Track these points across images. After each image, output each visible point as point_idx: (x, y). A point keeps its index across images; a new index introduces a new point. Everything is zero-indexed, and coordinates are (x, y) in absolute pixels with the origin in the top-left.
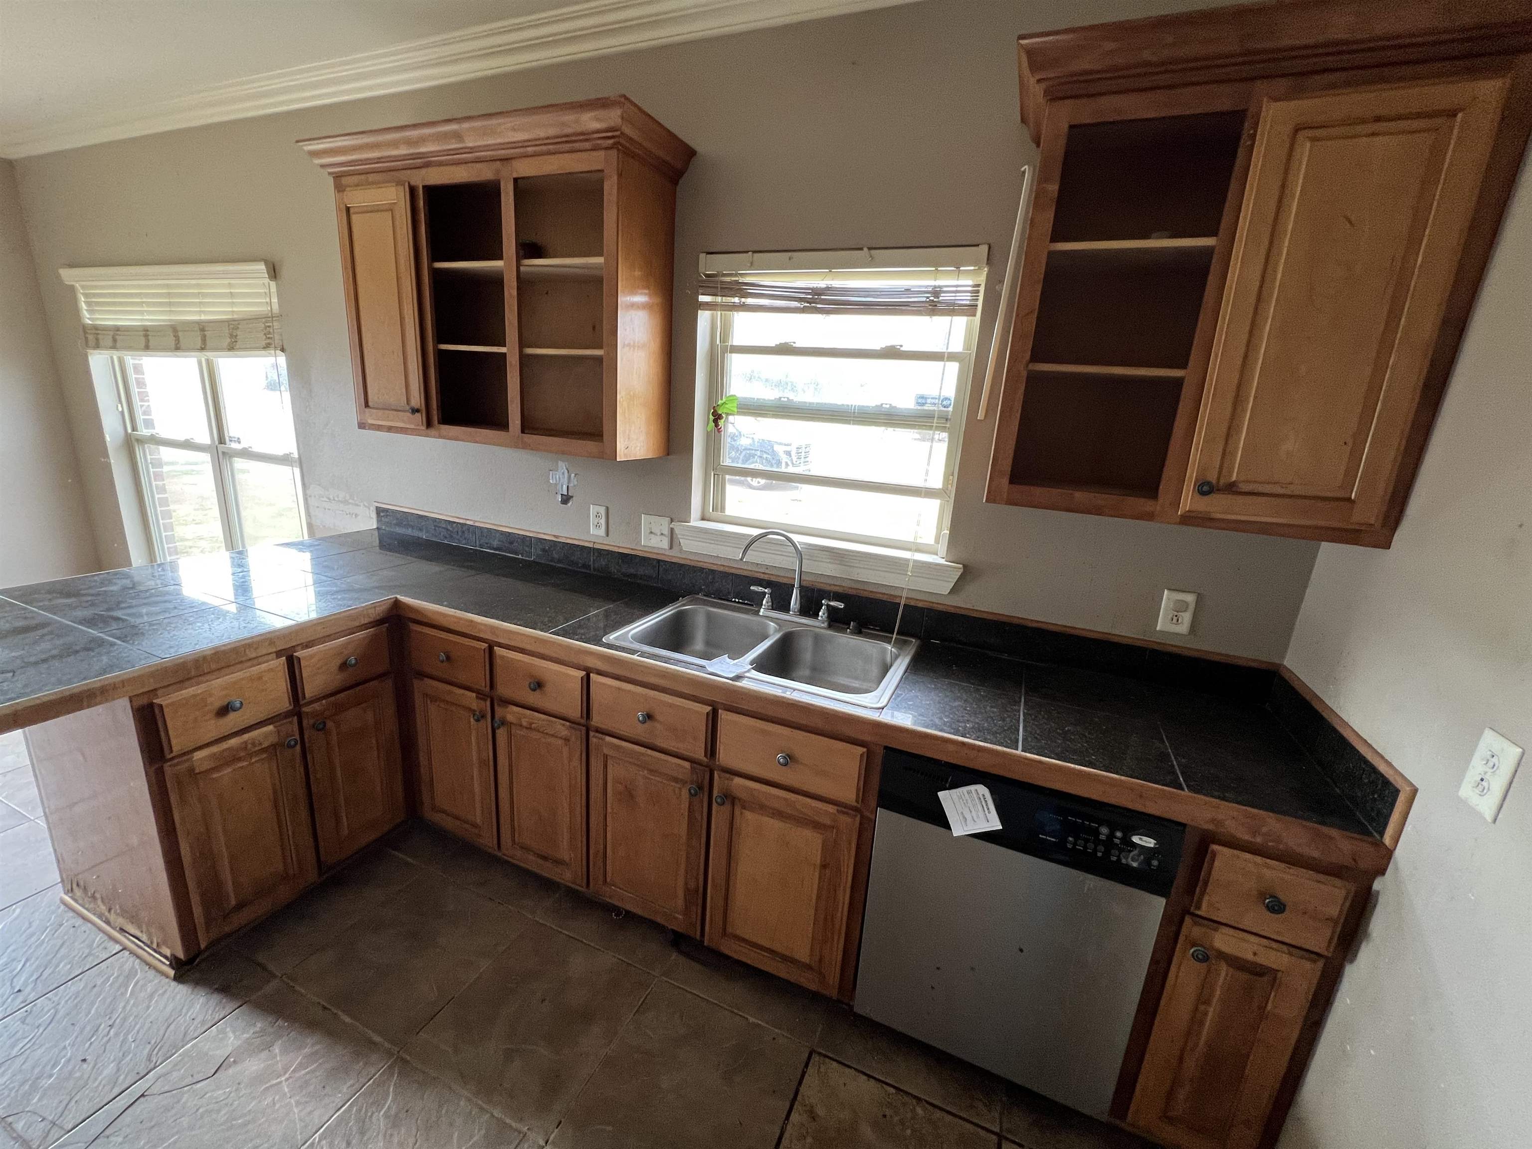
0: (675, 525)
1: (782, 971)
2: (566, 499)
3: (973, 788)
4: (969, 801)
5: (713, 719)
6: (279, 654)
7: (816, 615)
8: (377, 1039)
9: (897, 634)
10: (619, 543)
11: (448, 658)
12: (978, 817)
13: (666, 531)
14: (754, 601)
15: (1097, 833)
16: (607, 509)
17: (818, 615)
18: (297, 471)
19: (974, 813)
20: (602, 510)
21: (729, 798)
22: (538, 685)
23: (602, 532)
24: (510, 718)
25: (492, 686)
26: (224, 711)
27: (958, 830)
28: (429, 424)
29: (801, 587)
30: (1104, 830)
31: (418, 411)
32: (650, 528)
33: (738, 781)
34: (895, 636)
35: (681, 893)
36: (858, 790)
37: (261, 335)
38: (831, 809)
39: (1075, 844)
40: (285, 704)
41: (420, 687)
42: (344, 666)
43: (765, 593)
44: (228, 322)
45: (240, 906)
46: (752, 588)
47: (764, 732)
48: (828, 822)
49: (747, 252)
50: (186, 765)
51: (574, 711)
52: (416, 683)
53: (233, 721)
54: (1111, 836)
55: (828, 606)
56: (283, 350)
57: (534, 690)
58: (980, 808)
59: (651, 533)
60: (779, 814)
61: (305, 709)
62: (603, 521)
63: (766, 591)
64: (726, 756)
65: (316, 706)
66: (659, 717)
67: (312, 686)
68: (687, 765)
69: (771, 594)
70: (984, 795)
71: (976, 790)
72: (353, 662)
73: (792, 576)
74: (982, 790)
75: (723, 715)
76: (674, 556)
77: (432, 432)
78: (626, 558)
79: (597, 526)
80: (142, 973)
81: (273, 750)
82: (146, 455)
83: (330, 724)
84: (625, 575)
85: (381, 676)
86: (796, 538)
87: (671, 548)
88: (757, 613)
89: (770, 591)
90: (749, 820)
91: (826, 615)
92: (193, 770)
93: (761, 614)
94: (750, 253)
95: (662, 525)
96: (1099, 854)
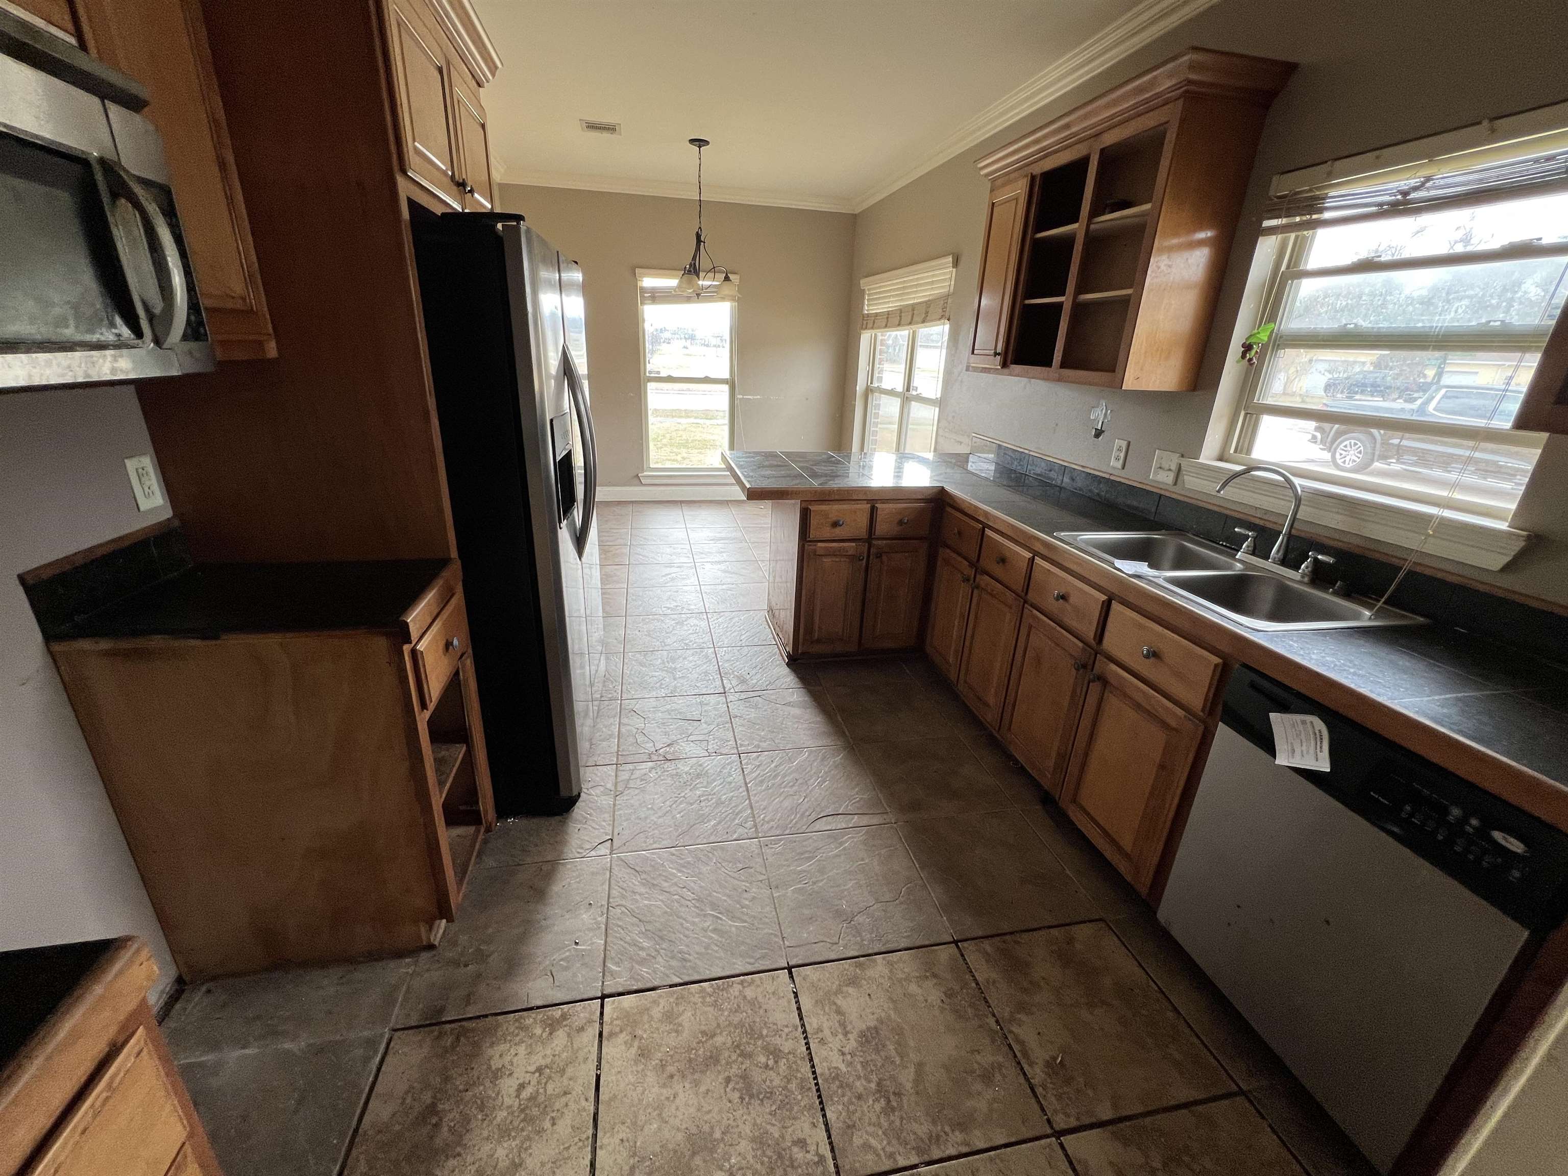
0: (1184, 463)
1: (1109, 853)
2: (1098, 433)
3: (1309, 718)
4: (1303, 732)
5: (1106, 607)
6: (868, 501)
7: (1297, 568)
8: (847, 733)
9: (1385, 603)
10: (1131, 476)
11: (960, 533)
12: (1308, 752)
13: (1174, 467)
14: (1234, 544)
15: (1446, 812)
16: (1129, 444)
17: (1300, 568)
18: (937, 409)
19: (1304, 748)
20: (1124, 444)
21: (1103, 680)
22: (1003, 560)
23: (1119, 465)
24: (983, 584)
25: (978, 560)
26: (835, 524)
27: (1282, 760)
28: (1004, 365)
29: (1290, 536)
30: (1456, 812)
31: (999, 354)
32: (1161, 464)
33: (1113, 667)
34: (1380, 604)
35: (1054, 754)
36: (1206, 700)
37: (940, 310)
38: (1180, 712)
39: (1412, 815)
40: (863, 533)
41: (944, 553)
42: (901, 523)
43: (1247, 537)
44: (926, 302)
45: (818, 641)
46: (1236, 530)
47: (1141, 626)
48: (1173, 724)
49: (1326, 162)
50: (814, 547)
51: (1019, 587)
52: (941, 550)
53: (838, 532)
54: (1464, 820)
55: (1316, 559)
56: (948, 320)
57: (998, 563)
58: (1313, 742)
59: (1160, 468)
60: (1138, 707)
61: (874, 542)
62: (1122, 455)
63: (1250, 534)
64: (1110, 642)
65: (880, 542)
66: (1072, 600)
67: (881, 528)
68: (1080, 644)
69: (1255, 538)
70: (1320, 732)
71: (1312, 723)
72: (906, 521)
73: (1280, 522)
74: (1319, 724)
75: (1115, 605)
76: (1176, 493)
77: (1006, 371)
78: (1132, 490)
79: (1117, 459)
80: (778, 657)
81: (854, 558)
82: (874, 399)
83: (884, 558)
84: (1129, 506)
85: (920, 538)
86: (1297, 481)
87: (1175, 484)
88: (1233, 556)
89: (1255, 534)
90: (1113, 703)
91: (1310, 569)
92: (815, 551)
93: (1237, 557)
94: (1329, 163)
95: (1172, 460)
96: (1440, 837)
